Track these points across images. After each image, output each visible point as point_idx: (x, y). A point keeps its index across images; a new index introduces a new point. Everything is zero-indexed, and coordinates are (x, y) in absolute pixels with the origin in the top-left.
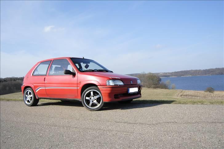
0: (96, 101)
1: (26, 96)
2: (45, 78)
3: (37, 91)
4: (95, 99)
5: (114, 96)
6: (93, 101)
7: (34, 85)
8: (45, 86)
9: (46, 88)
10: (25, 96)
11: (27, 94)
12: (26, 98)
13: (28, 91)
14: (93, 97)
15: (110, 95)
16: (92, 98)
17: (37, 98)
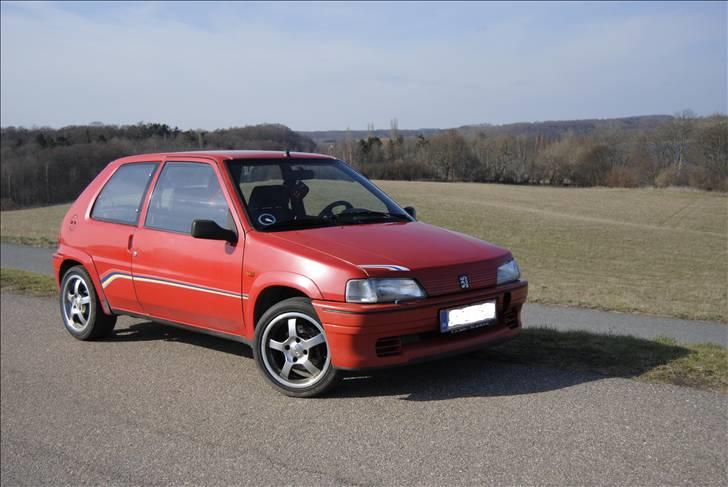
0: (306, 357)
1: (70, 296)
2: (131, 237)
3: (104, 285)
4: (305, 352)
5: (378, 344)
6: (295, 359)
7: (95, 258)
8: (131, 269)
9: (135, 279)
10: (66, 296)
11: (72, 292)
12: (69, 304)
13: (76, 279)
14: (298, 341)
15: (357, 342)
16: (293, 345)
17: (107, 310)
